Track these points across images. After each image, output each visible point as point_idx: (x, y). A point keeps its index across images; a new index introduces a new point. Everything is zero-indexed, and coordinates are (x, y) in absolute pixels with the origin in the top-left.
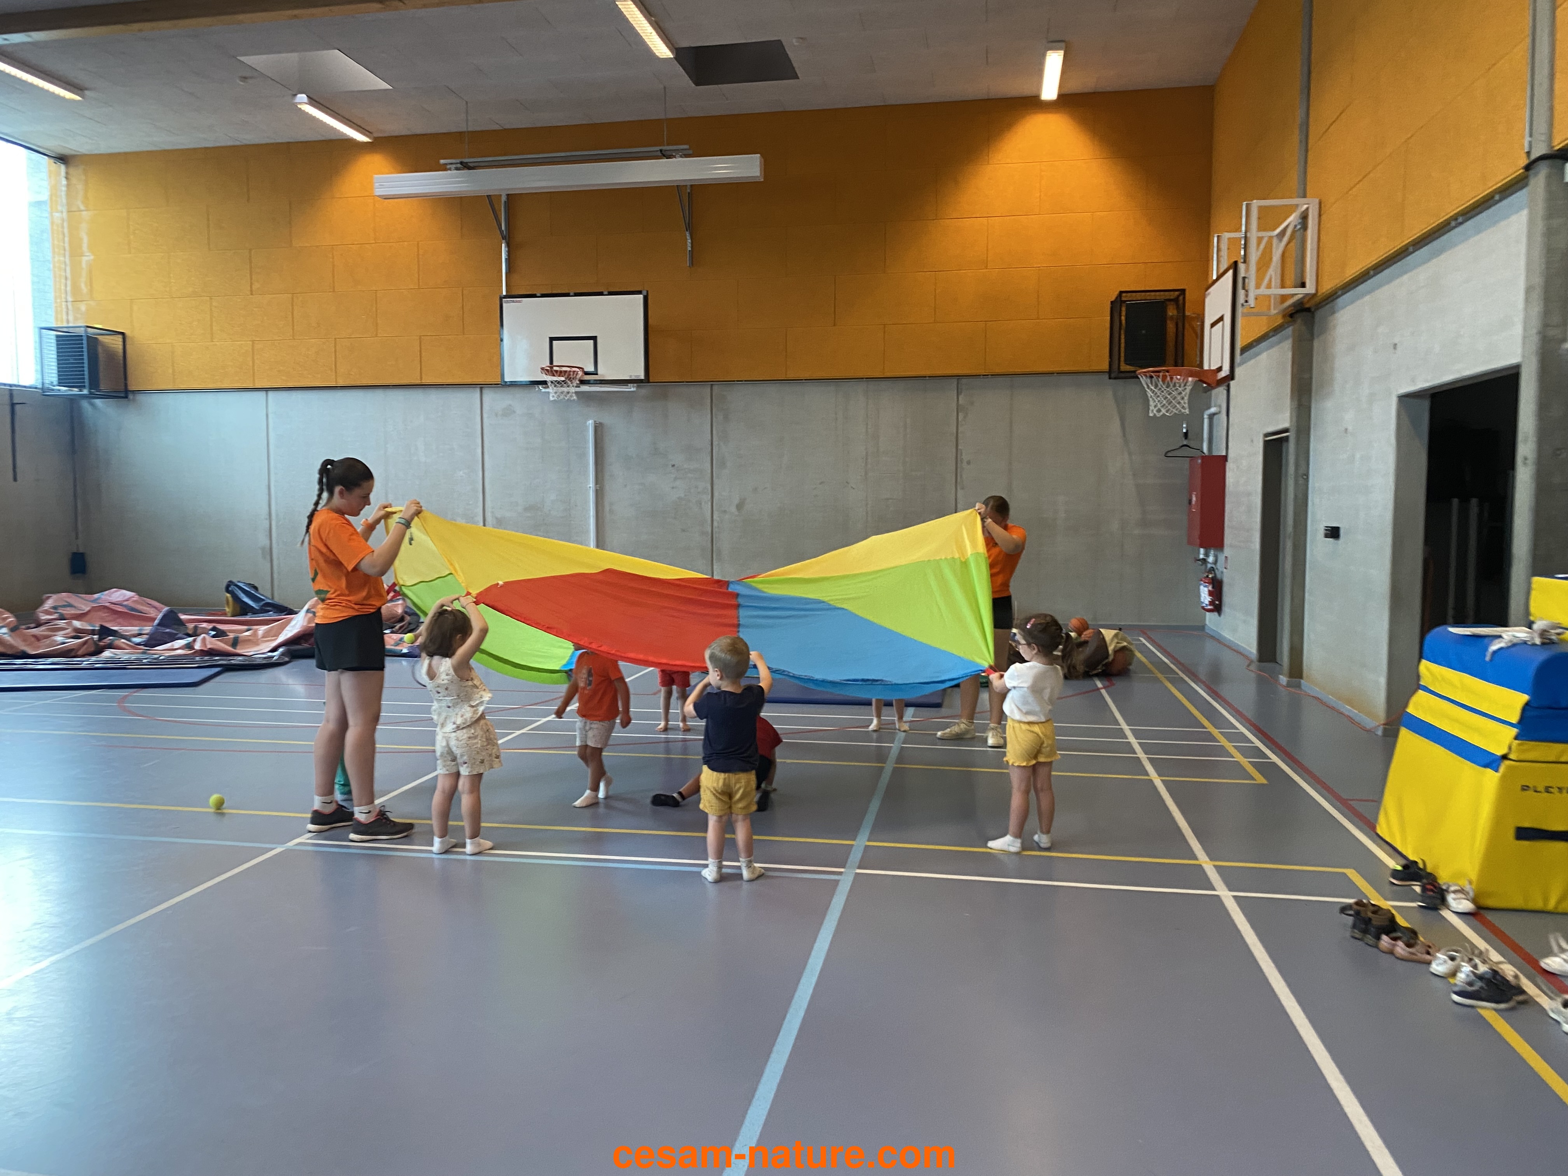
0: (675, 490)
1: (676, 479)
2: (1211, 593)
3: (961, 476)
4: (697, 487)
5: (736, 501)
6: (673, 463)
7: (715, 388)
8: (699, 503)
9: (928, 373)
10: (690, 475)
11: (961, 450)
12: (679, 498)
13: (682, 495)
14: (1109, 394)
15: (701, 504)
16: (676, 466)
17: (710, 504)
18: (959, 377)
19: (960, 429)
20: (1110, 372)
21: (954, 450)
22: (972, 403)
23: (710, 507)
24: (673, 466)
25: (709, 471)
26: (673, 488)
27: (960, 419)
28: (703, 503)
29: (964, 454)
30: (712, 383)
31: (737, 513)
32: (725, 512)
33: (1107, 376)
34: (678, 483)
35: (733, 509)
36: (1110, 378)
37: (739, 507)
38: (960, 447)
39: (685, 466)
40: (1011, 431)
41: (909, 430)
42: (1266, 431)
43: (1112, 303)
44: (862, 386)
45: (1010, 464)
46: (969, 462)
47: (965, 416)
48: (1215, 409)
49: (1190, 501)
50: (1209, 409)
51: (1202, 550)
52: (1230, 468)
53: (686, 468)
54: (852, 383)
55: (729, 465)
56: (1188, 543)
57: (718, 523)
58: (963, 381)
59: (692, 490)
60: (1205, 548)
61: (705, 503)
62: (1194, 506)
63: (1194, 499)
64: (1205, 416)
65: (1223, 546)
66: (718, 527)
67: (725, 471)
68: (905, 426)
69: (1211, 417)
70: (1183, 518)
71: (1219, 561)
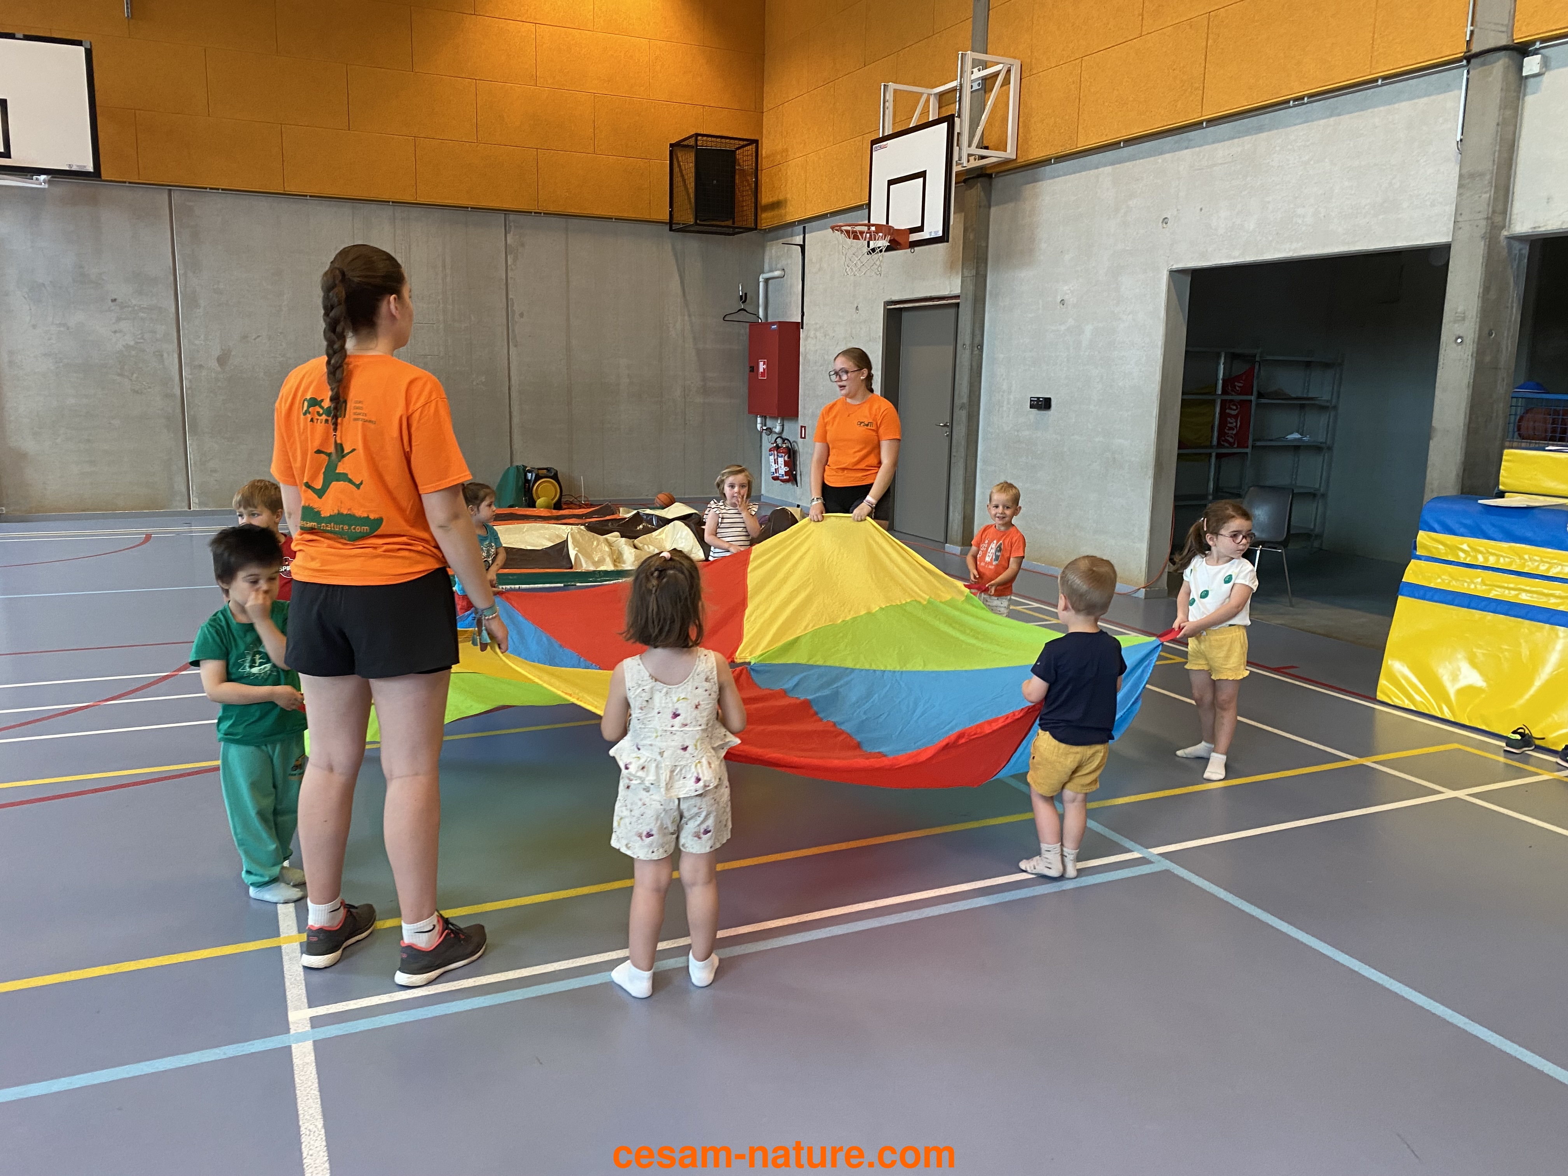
0: (117, 335)
1: (119, 319)
2: (786, 464)
3: (513, 331)
4: (154, 332)
5: (216, 352)
6: (114, 297)
7: (175, 195)
8: (159, 355)
9: (472, 203)
10: (142, 315)
11: (512, 299)
12: (127, 347)
13: (132, 343)
14: (668, 247)
15: (162, 356)
16: (119, 300)
17: (176, 356)
18: (506, 212)
19: (510, 274)
20: (671, 223)
21: (504, 300)
22: (523, 245)
23: (176, 361)
24: (114, 300)
25: (173, 309)
26: (115, 332)
27: (509, 263)
28: (165, 355)
29: (515, 306)
30: (170, 188)
31: (219, 369)
32: (201, 366)
33: (668, 227)
34: (124, 325)
35: (214, 364)
36: (671, 230)
37: (222, 360)
38: (510, 296)
39: (134, 302)
40: (568, 282)
41: (448, 271)
42: (887, 298)
43: (671, 145)
44: (388, 211)
45: (568, 319)
46: (521, 315)
47: (515, 259)
48: (777, 273)
49: (753, 369)
50: (763, 273)
51: (759, 420)
52: (807, 337)
53: (135, 305)
54: (373, 206)
55: (202, 303)
56: (750, 412)
57: (190, 381)
58: (512, 217)
59: (146, 336)
60: (764, 417)
61: (168, 355)
62: (763, 374)
63: (762, 367)
64: (761, 280)
65: (798, 416)
66: (190, 388)
67: (198, 311)
68: (444, 266)
69: (767, 281)
70: (741, 384)
71: (791, 430)
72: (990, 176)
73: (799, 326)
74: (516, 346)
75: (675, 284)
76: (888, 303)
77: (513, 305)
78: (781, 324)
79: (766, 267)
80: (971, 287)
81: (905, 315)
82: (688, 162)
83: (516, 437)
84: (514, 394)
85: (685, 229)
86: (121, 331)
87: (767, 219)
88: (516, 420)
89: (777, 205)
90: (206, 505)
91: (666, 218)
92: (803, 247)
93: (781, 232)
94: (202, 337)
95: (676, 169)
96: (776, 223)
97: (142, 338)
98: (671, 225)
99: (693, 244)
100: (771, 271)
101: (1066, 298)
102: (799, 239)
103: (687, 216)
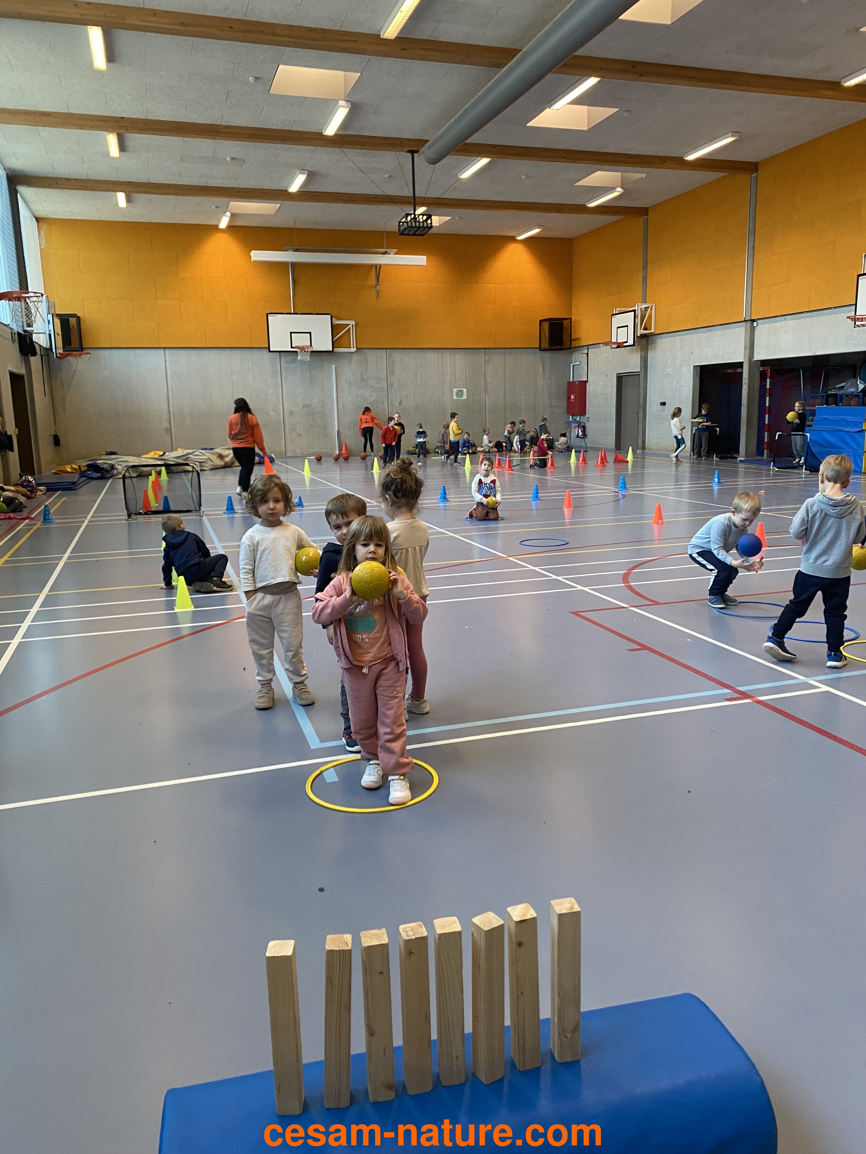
2: (582, 431)
3: (487, 389)
4: (381, 395)
5: (399, 401)
6: (370, 384)
7: (387, 351)
9: (473, 347)
10: (378, 390)
11: (487, 378)
12: (374, 400)
14: (539, 356)
17: (387, 402)
18: (485, 348)
19: (486, 370)
21: (484, 379)
23: (387, 404)
25: (386, 388)
27: (486, 366)
30: (386, 349)
32: (394, 406)
34: (373, 393)
35: (397, 405)
37: (400, 403)
41: (467, 370)
42: (618, 372)
43: (541, 321)
44: (448, 351)
45: (505, 384)
46: (490, 384)
47: (488, 365)
48: (578, 363)
49: (569, 398)
50: (572, 363)
51: (571, 417)
52: (589, 385)
53: (376, 387)
54: (444, 350)
55: (395, 385)
56: (567, 414)
58: (487, 350)
60: (573, 416)
61: (384, 402)
62: (573, 400)
63: (572, 397)
64: (571, 365)
65: (585, 414)
67: (393, 387)
68: (465, 369)
69: (573, 366)
70: (564, 404)
71: (583, 419)
72: (648, 336)
73: (586, 382)
74: (488, 394)
75: (541, 370)
76: (617, 374)
77: (487, 381)
78: (580, 381)
79: (573, 362)
80: (643, 369)
81: (623, 377)
82: (546, 326)
84: (487, 411)
85: (545, 350)
86: (371, 395)
87: (574, 344)
88: (487, 420)
89: (578, 339)
91: (538, 346)
92: (587, 354)
93: (578, 349)
94: (394, 396)
95: (542, 330)
96: (577, 345)
97: (377, 397)
98: (540, 349)
99: (547, 354)
100: (575, 362)
101: (669, 373)
102: (586, 351)
103: (545, 345)
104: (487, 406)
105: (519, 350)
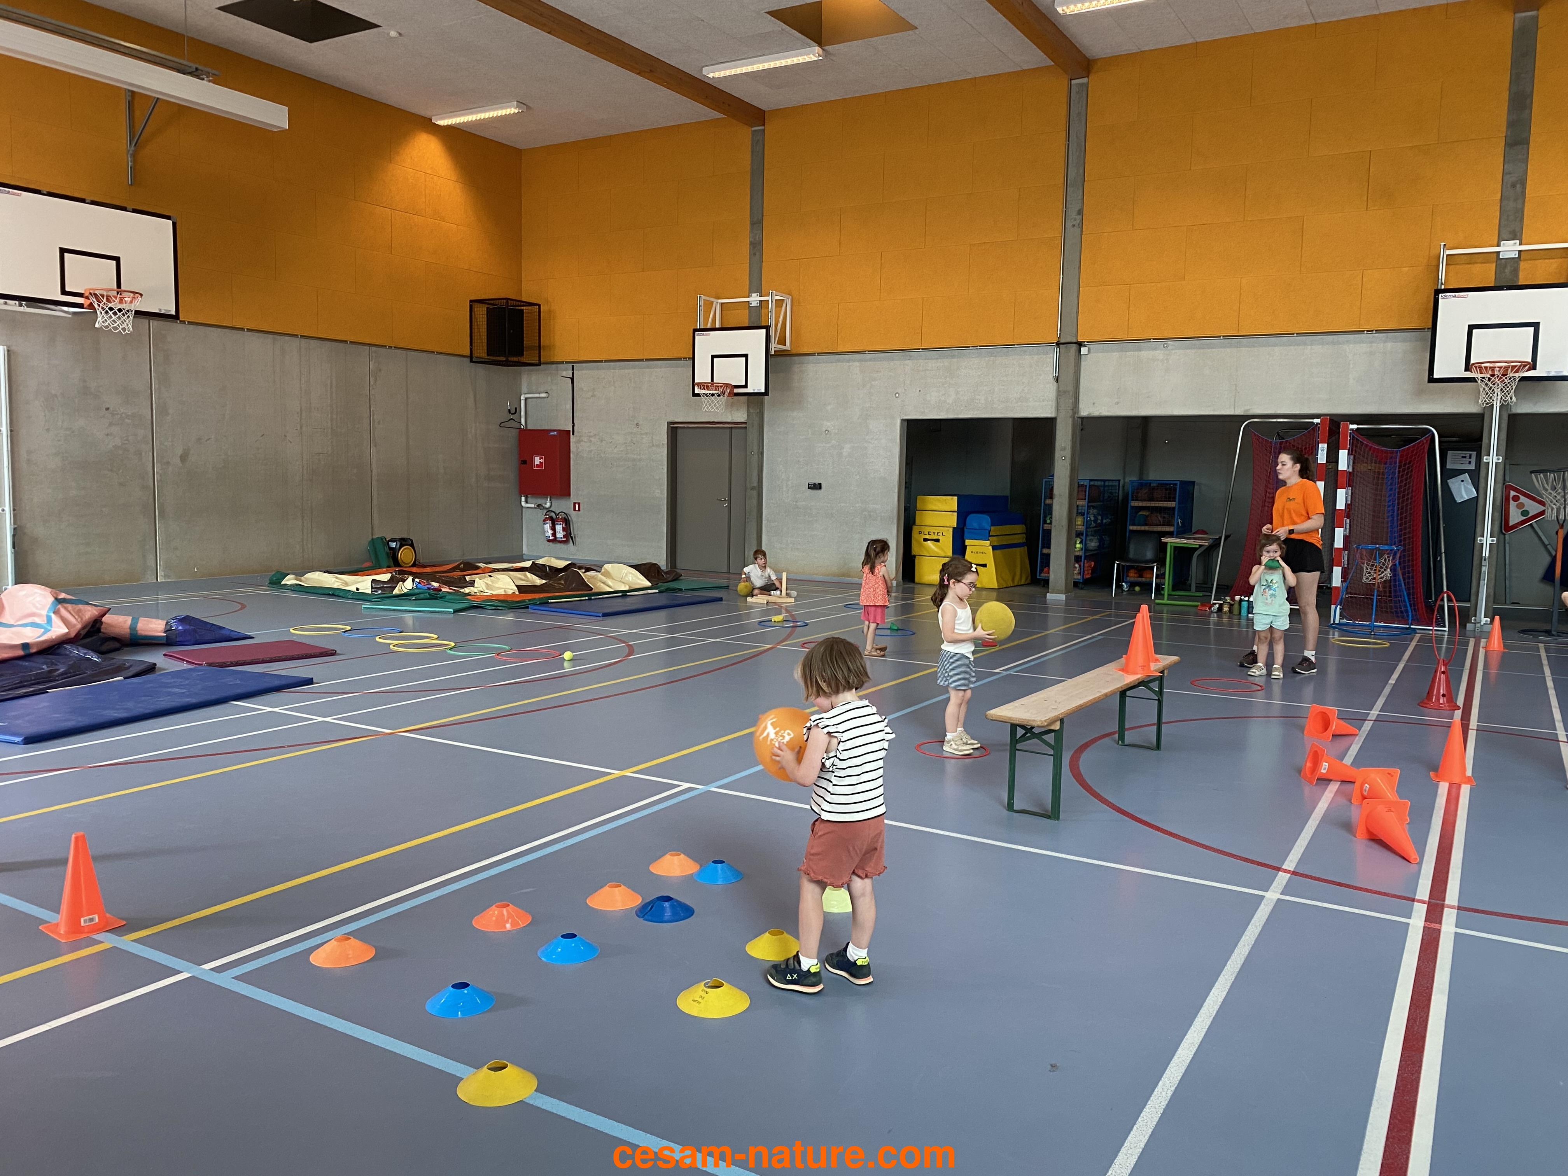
0: (109, 437)
1: (111, 424)
2: (564, 529)
3: (374, 434)
4: (134, 435)
5: (179, 452)
6: (108, 406)
7: (153, 323)
8: (139, 453)
9: (351, 339)
10: (127, 421)
11: (372, 411)
12: (115, 447)
13: (120, 444)
14: (466, 373)
15: (141, 454)
16: (111, 409)
17: (151, 454)
18: (370, 345)
19: (371, 392)
20: (471, 357)
21: (368, 414)
22: (380, 370)
23: (150, 458)
24: (107, 409)
25: (149, 417)
26: (107, 435)
27: (372, 383)
28: (143, 454)
31: (181, 465)
32: (168, 463)
33: (466, 359)
34: (115, 429)
35: (177, 461)
36: (471, 361)
37: (183, 458)
38: (372, 409)
39: (122, 410)
40: (407, 397)
41: (334, 389)
42: (671, 419)
43: (471, 301)
44: (295, 342)
45: (407, 426)
46: (379, 423)
47: (376, 381)
48: (540, 395)
49: (528, 462)
50: (521, 394)
51: (523, 499)
52: (577, 441)
53: (123, 413)
54: (287, 338)
56: (517, 492)
57: (161, 476)
58: (374, 349)
59: (130, 438)
60: (529, 496)
61: (146, 454)
62: (539, 466)
63: (537, 460)
64: (523, 397)
65: (570, 495)
66: (161, 480)
67: (168, 418)
68: (331, 386)
69: (526, 399)
70: (511, 473)
71: (562, 506)
73: (570, 433)
74: (375, 446)
76: (670, 423)
77: (374, 415)
78: (552, 431)
79: (523, 389)
80: (753, 418)
82: (481, 312)
83: (375, 515)
84: (374, 483)
85: (480, 362)
86: (111, 434)
88: (375, 502)
89: (542, 348)
90: (169, 577)
91: (467, 352)
92: (572, 379)
93: (544, 366)
94: (170, 439)
95: (474, 320)
97: (127, 440)
98: (472, 358)
99: (481, 371)
100: (534, 393)
101: (829, 429)
102: (567, 374)
103: (481, 351)
104: (375, 472)
105: (432, 355)
